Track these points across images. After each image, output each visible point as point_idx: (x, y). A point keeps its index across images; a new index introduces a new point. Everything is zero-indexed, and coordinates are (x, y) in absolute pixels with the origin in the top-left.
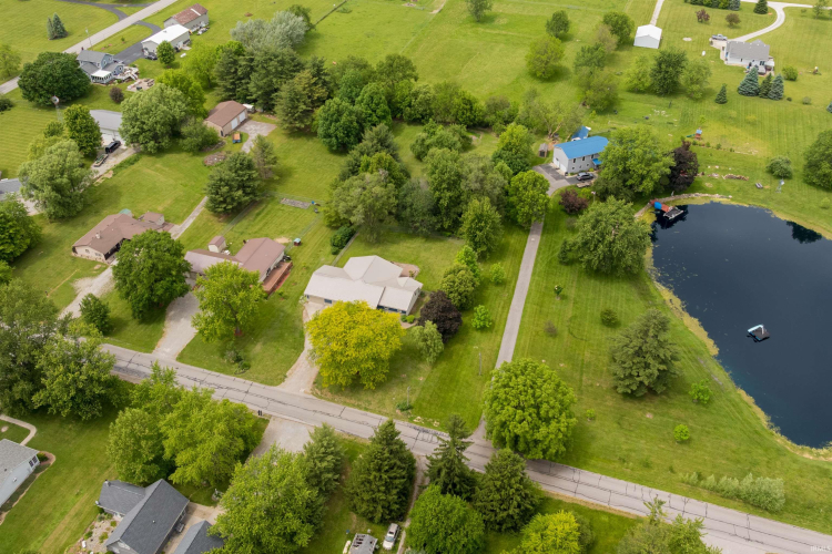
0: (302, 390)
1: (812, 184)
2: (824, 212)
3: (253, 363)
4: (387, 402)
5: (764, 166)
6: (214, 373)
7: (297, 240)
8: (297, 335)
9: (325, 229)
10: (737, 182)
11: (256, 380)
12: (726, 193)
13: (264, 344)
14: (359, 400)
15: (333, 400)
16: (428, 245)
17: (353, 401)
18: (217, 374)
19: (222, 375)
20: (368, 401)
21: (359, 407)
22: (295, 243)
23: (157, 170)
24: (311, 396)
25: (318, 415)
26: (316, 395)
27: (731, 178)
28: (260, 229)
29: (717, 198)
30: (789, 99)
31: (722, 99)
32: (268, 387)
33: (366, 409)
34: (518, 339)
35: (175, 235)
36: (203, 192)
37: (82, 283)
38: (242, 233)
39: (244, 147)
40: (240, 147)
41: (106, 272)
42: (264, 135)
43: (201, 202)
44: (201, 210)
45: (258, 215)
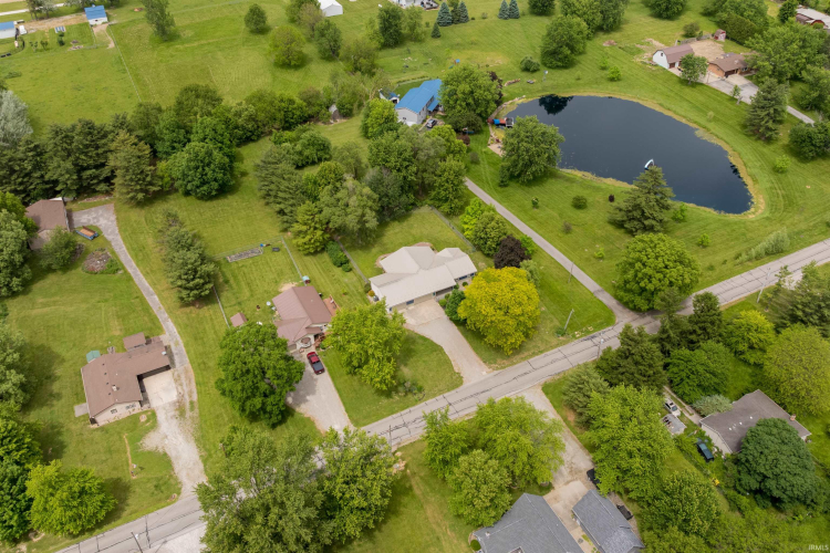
0: (484, 373)
1: (558, 67)
2: (581, 82)
3: (420, 384)
4: (545, 337)
5: (516, 69)
6: (403, 412)
7: (306, 278)
8: (421, 341)
9: (308, 258)
10: (516, 85)
11: (441, 392)
12: (519, 95)
13: (406, 365)
14: (529, 350)
15: (514, 364)
16: (405, 224)
17: (526, 354)
18: (407, 410)
19: (412, 409)
20: (535, 346)
21: (534, 354)
22: (307, 282)
23: (45, 305)
24: (496, 372)
25: (520, 379)
26: (497, 369)
27: (510, 84)
28: (251, 291)
29: (518, 101)
30: (473, 19)
31: (436, 35)
32: (458, 390)
33: (541, 352)
34: (555, 247)
35: (177, 344)
36: (135, 295)
37: (151, 442)
38: (240, 303)
39: (109, 238)
40: (105, 239)
41: (161, 416)
42: (113, 218)
43: (150, 304)
44: (163, 310)
45: (227, 282)
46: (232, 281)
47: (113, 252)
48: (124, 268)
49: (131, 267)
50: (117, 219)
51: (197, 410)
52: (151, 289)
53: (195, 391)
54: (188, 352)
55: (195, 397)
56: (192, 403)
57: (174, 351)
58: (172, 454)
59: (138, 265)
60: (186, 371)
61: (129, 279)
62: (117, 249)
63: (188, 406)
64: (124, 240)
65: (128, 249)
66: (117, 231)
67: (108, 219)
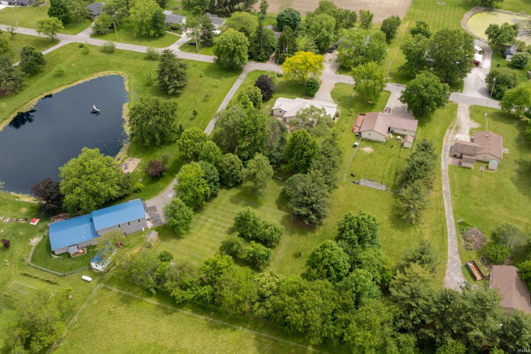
35: (445, 156)
36: (456, 198)
37: (476, 125)
38: (399, 157)
39: (457, 258)
40: (461, 258)
41: (467, 131)
42: (447, 278)
43: (449, 186)
44: (443, 178)
45: (397, 174)
46: (393, 172)
47: (459, 240)
48: (456, 223)
49: (450, 221)
50: (444, 275)
51: (450, 126)
52: (444, 196)
53: (447, 133)
54: (441, 149)
55: (448, 130)
56: (451, 129)
57: (448, 153)
58: (468, 118)
59: (445, 219)
60: (447, 141)
61: (455, 212)
62: (455, 242)
63: (453, 129)
64: (447, 249)
65: (447, 238)
66: (449, 261)
67: (452, 279)
